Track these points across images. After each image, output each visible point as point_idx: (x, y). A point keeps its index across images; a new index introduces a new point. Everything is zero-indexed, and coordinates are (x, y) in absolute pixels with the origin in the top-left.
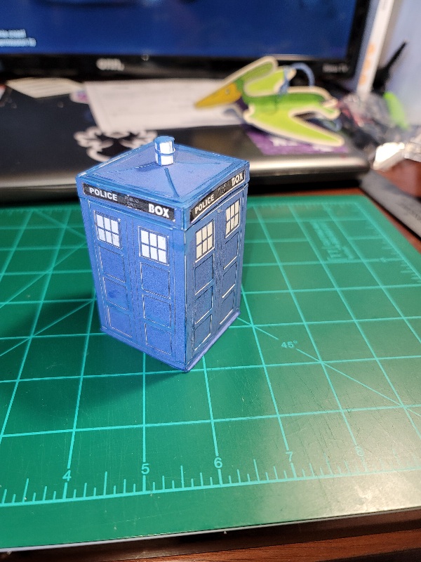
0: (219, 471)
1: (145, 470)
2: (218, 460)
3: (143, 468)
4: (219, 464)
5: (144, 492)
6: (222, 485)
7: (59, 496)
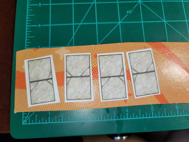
0: (177, 110)
1: (152, 109)
2: (177, 106)
3: (152, 108)
4: (177, 108)
5: (153, 117)
6: (178, 116)
7: (126, 117)
